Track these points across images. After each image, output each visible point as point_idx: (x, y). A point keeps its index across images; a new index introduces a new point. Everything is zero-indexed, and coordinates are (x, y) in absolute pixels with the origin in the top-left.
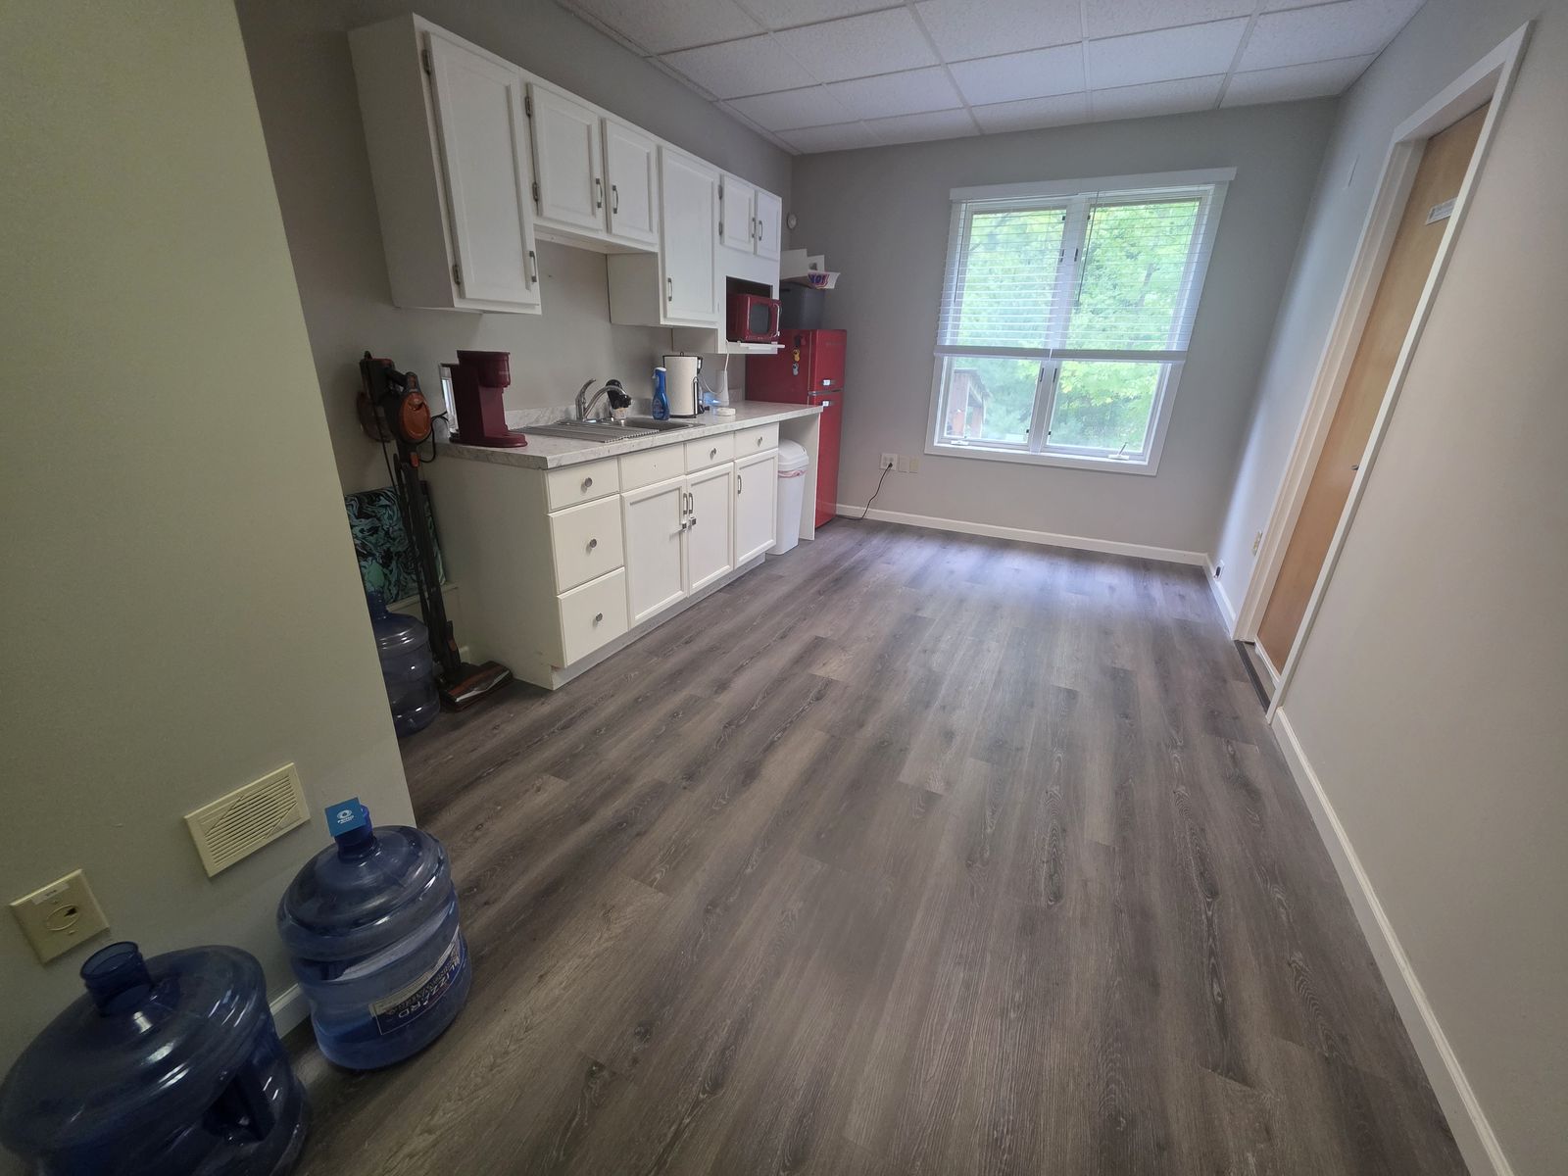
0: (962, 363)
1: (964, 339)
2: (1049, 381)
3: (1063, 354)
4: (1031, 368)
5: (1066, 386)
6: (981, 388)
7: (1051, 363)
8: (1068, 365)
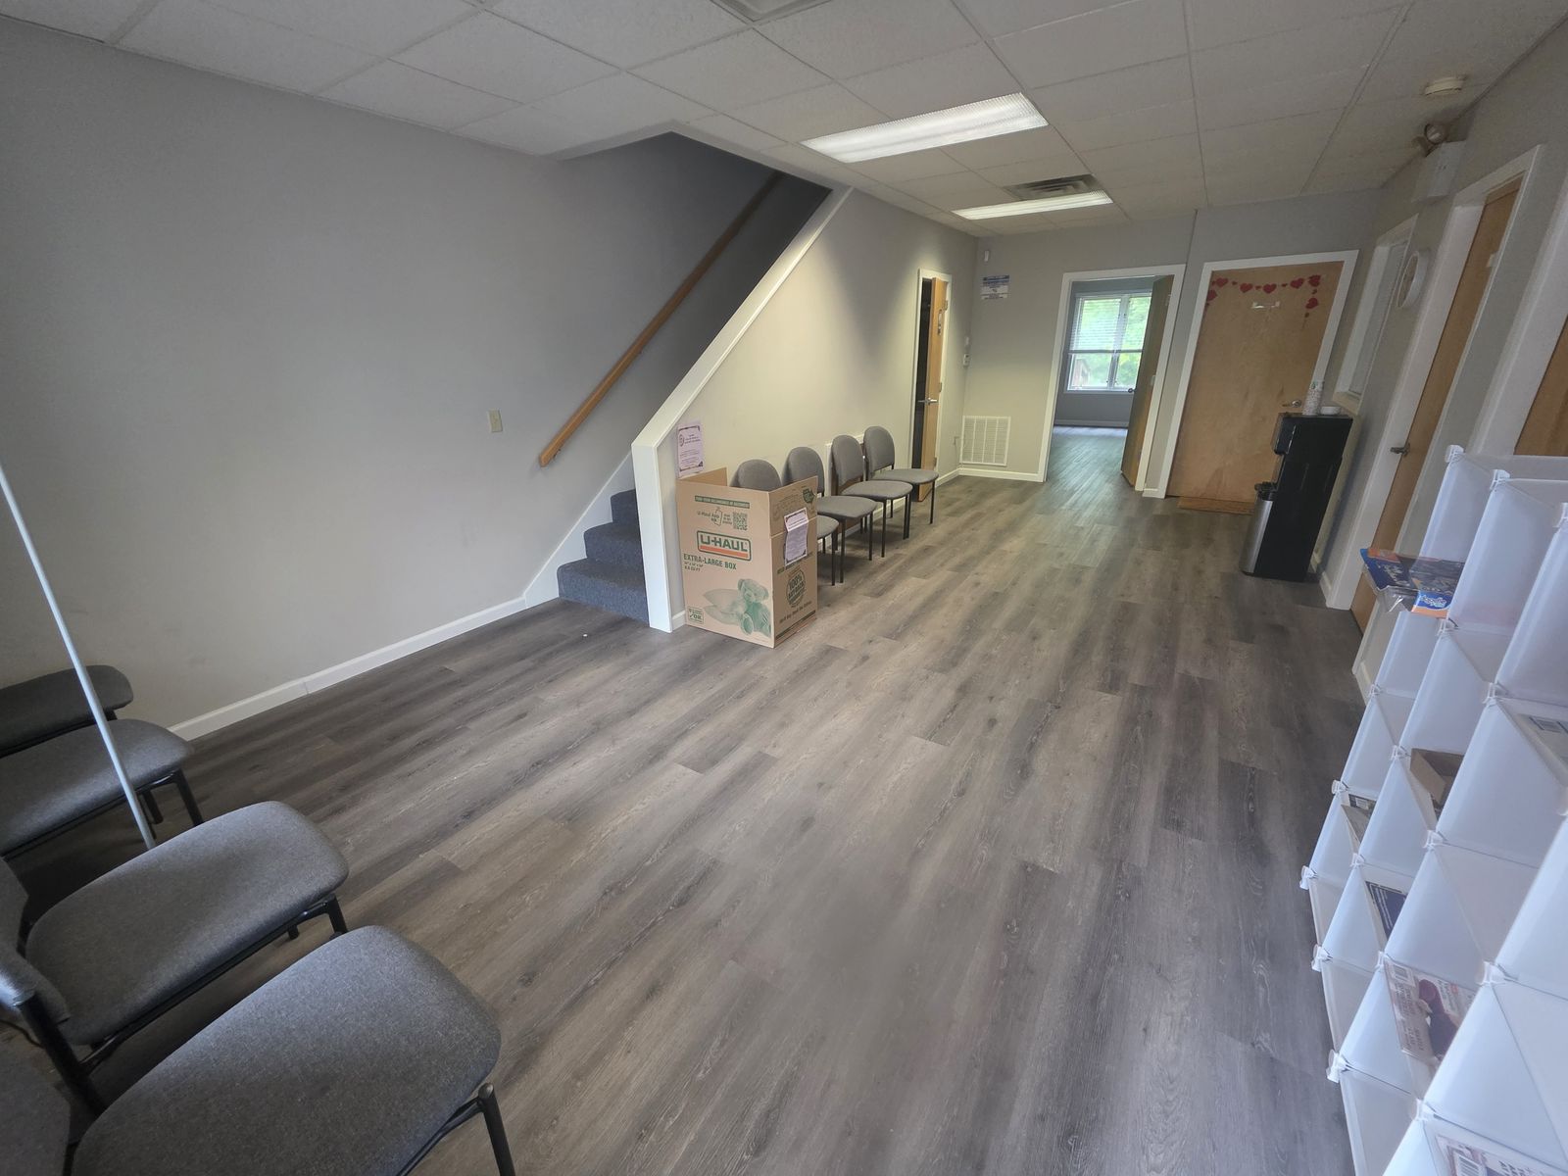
0: (1079, 357)
1: (1080, 347)
2: (1114, 363)
3: (1119, 351)
4: (1110, 357)
5: (1121, 363)
6: (1087, 366)
7: (1117, 354)
8: (1122, 356)
